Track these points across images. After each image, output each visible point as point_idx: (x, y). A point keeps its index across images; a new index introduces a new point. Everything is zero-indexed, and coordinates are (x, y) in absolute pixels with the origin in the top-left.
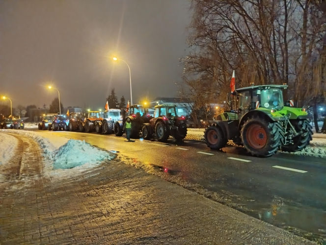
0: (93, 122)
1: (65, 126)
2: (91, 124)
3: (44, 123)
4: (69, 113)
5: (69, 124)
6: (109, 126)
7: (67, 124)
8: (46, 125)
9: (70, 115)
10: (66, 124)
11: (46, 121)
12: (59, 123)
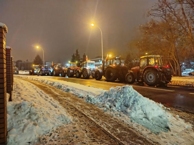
0: (73, 70)
1: (50, 73)
2: (71, 71)
3: (33, 70)
4: (53, 64)
5: (53, 72)
6: (88, 73)
7: (52, 71)
8: (35, 72)
9: (54, 65)
10: (50, 71)
11: (35, 69)
12: (45, 71)
